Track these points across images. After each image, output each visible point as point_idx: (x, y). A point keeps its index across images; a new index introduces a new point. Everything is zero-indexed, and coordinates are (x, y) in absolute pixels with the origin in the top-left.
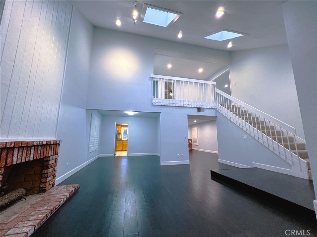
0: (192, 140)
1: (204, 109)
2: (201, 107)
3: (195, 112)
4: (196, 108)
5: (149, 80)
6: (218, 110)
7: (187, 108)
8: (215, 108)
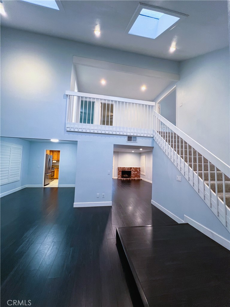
0: (141, 169)
1: (137, 138)
2: (132, 134)
3: (124, 141)
4: (126, 136)
5: (64, 98)
6: (154, 139)
7: (114, 136)
8: (152, 136)
